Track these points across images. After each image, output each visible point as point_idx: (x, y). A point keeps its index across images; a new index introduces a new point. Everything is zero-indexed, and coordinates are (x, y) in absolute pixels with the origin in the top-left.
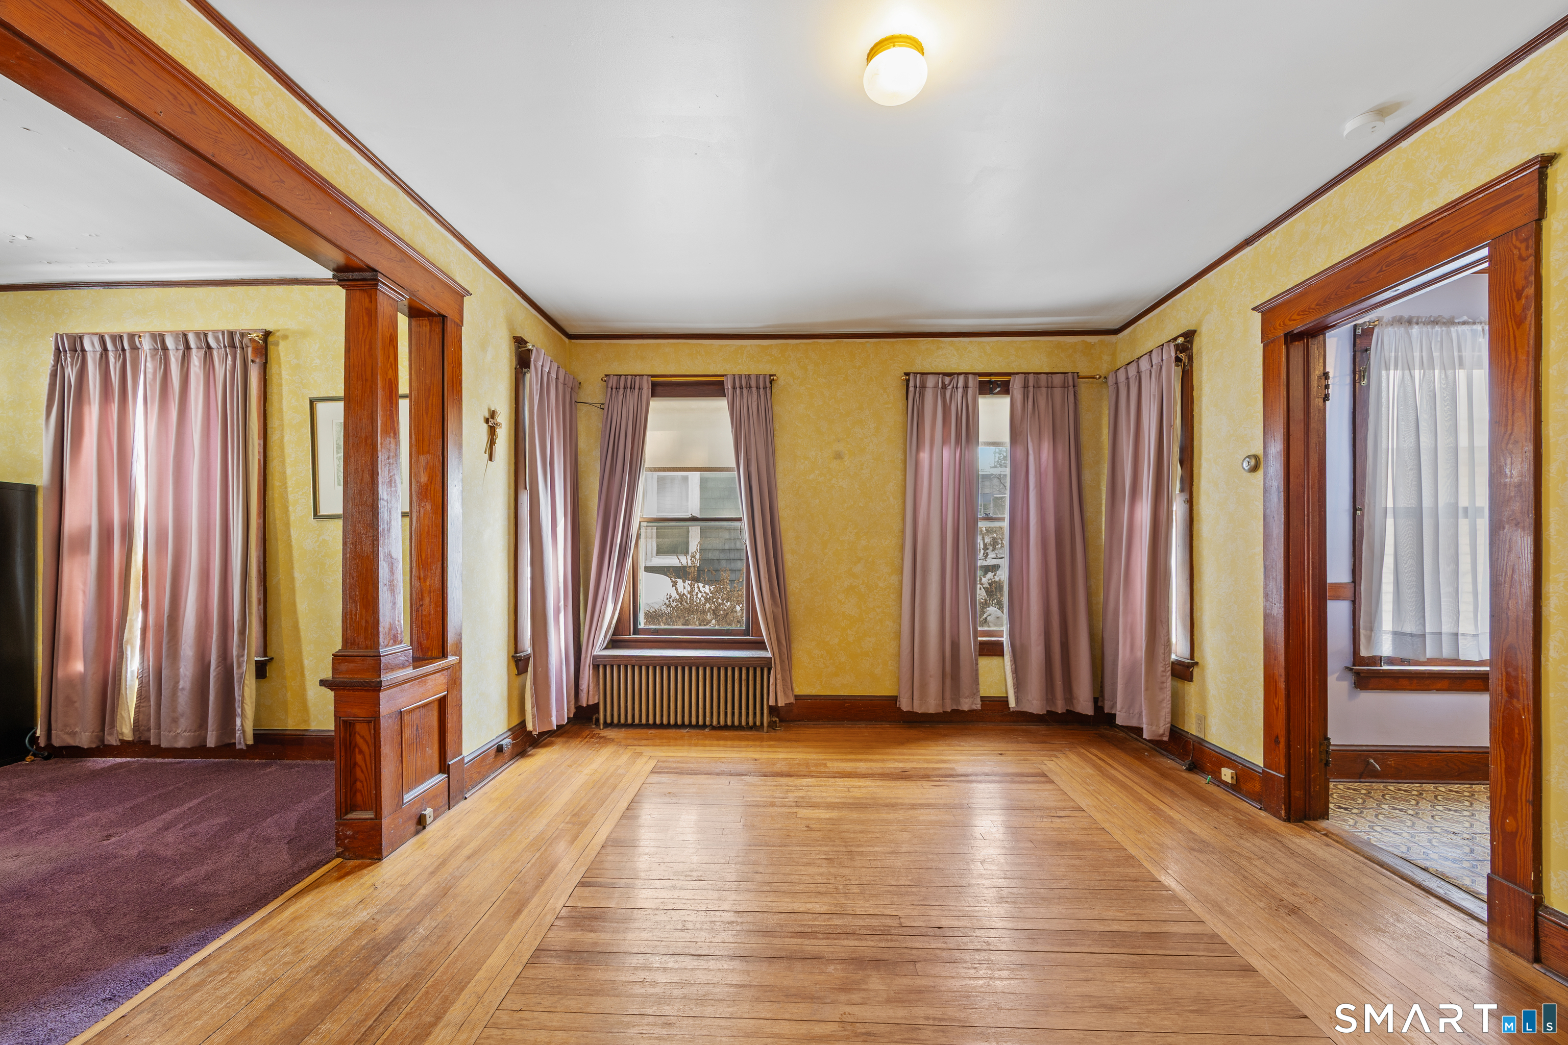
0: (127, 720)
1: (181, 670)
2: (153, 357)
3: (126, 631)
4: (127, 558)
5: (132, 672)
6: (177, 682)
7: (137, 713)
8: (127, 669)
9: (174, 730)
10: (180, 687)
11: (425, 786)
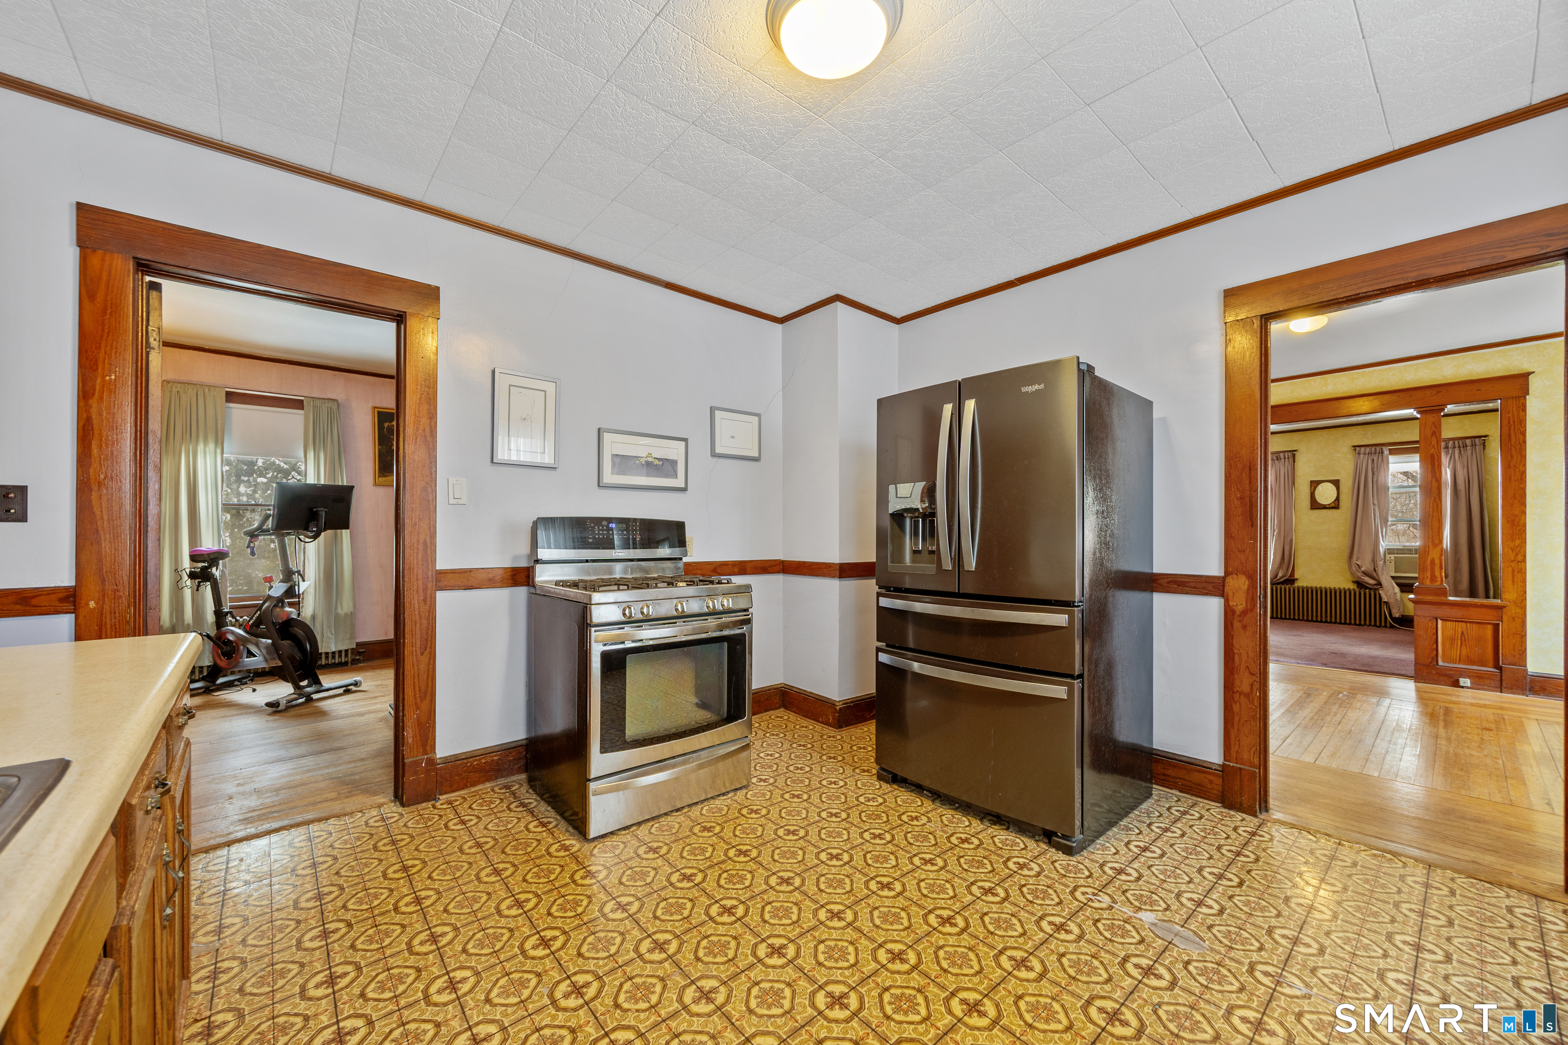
11: (1468, 667)
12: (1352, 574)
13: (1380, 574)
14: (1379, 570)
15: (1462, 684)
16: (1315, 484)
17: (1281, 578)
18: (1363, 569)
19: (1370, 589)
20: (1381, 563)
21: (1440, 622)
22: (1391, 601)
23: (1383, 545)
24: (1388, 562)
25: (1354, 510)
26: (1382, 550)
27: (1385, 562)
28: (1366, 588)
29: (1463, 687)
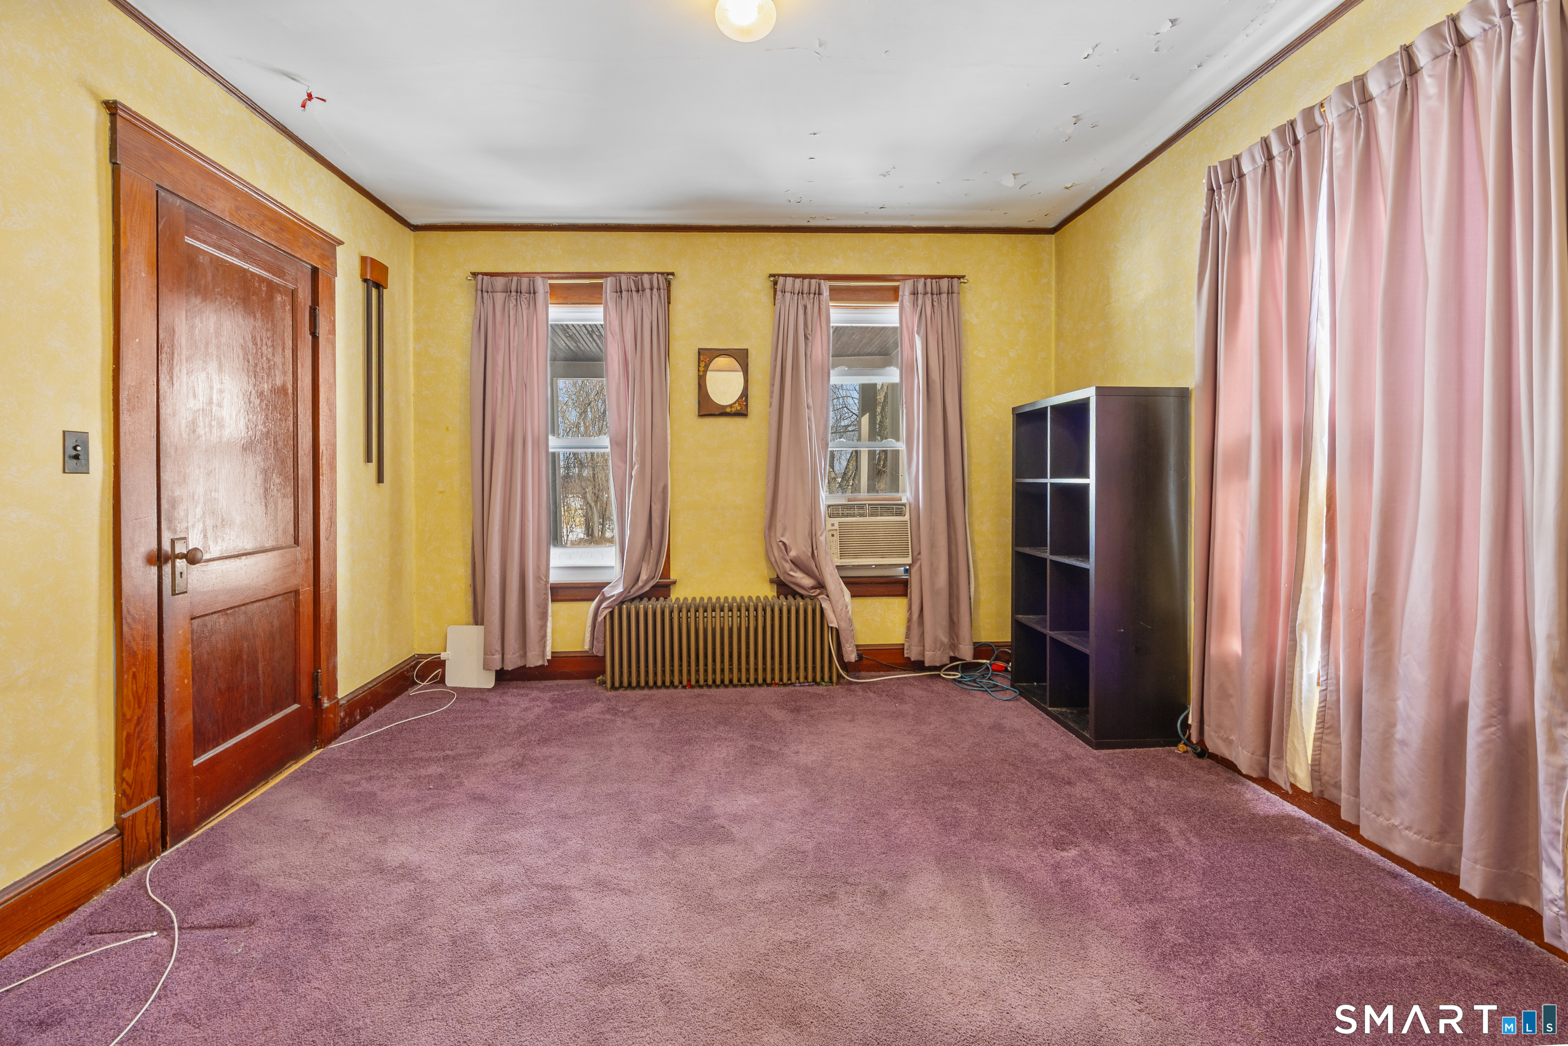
0: (1302, 755)
1: (1400, 703)
2: (1344, 127)
3: (1301, 607)
4: (1302, 486)
5: (1310, 677)
6: (1392, 725)
7: (1318, 749)
8: (1302, 670)
9: (1387, 815)
10: (1398, 736)
12: (772, 564)
13: (820, 563)
14: (819, 553)
16: (706, 357)
17: (646, 583)
19: (804, 597)
20: (820, 538)
22: (840, 622)
25: (775, 420)
27: (826, 536)
28: (796, 595)
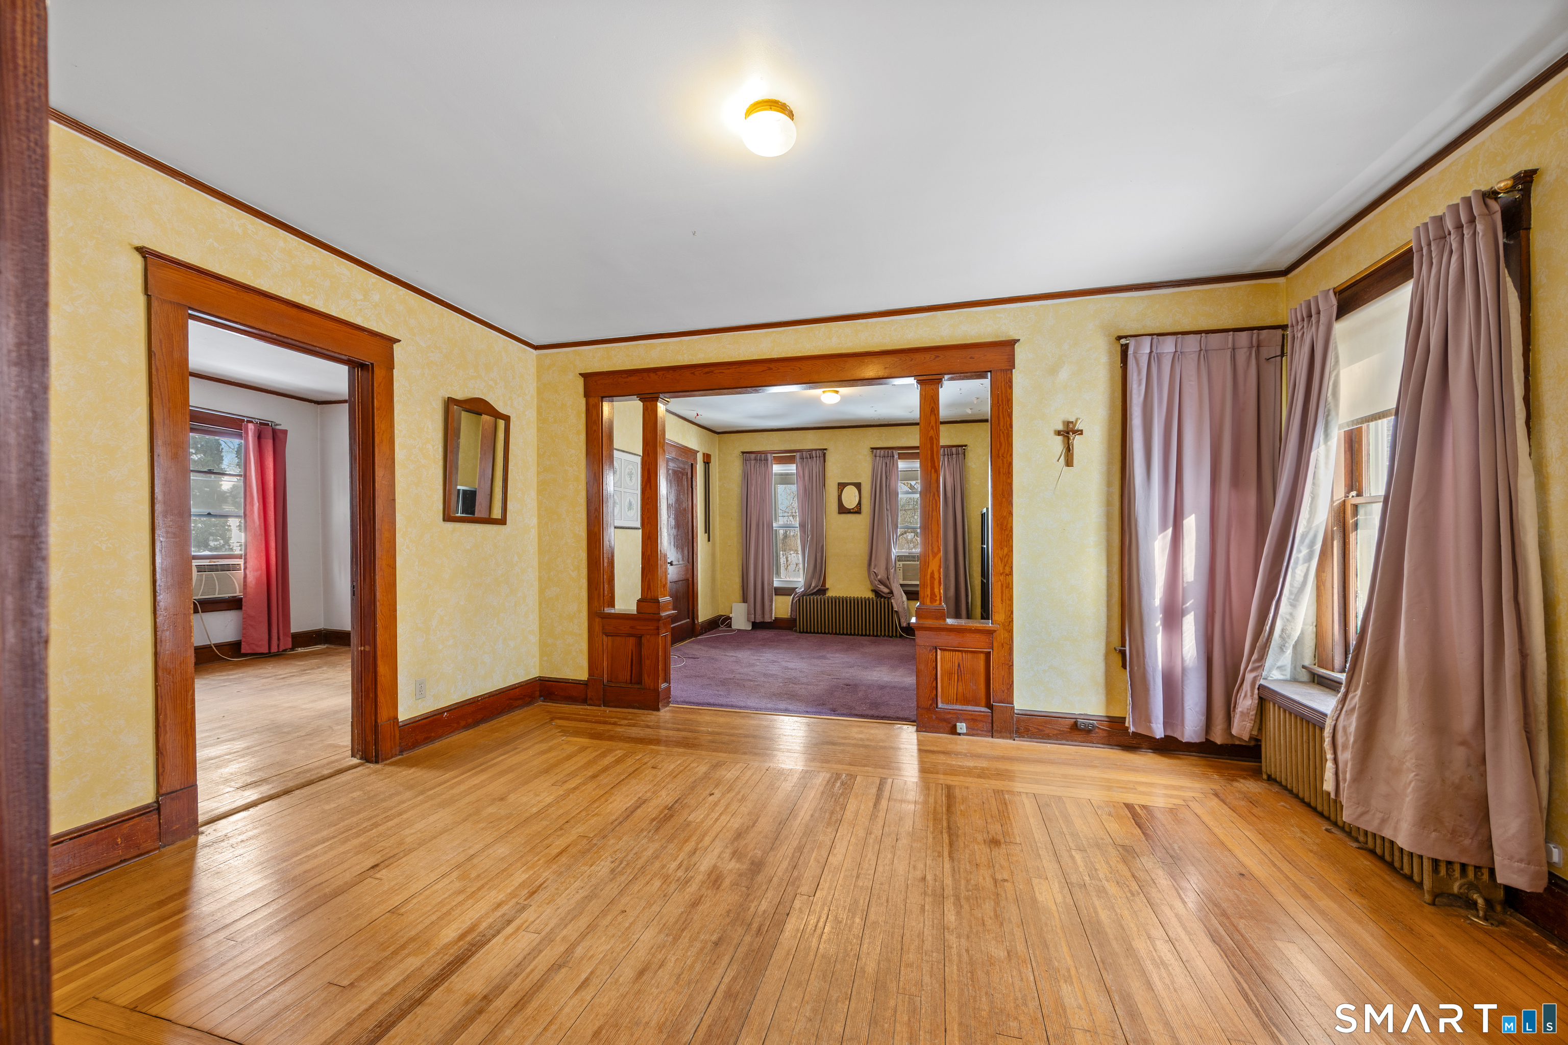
11: (965, 707)
12: (871, 582)
13: (892, 582)
14: (891, 577)
15: (959, 731)
16: (842, 486)
17: (814, 588)
18: (879, 577)
19: (885, 598)
20: (892, 571)
21: (939, 651)
22: (900, 610)
23: (895, 552)
24: (898, 570)
25: (872, 515)
26: (893, 557)
27: (895, 570)
28: (882, 597)
29: (959, 734)
